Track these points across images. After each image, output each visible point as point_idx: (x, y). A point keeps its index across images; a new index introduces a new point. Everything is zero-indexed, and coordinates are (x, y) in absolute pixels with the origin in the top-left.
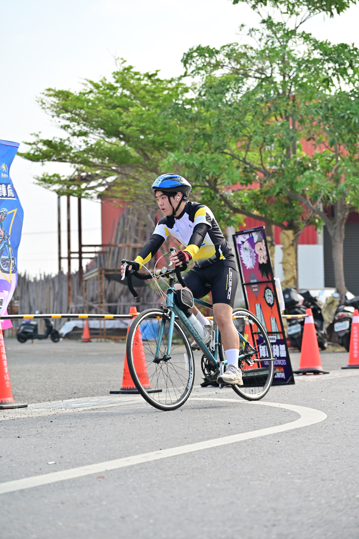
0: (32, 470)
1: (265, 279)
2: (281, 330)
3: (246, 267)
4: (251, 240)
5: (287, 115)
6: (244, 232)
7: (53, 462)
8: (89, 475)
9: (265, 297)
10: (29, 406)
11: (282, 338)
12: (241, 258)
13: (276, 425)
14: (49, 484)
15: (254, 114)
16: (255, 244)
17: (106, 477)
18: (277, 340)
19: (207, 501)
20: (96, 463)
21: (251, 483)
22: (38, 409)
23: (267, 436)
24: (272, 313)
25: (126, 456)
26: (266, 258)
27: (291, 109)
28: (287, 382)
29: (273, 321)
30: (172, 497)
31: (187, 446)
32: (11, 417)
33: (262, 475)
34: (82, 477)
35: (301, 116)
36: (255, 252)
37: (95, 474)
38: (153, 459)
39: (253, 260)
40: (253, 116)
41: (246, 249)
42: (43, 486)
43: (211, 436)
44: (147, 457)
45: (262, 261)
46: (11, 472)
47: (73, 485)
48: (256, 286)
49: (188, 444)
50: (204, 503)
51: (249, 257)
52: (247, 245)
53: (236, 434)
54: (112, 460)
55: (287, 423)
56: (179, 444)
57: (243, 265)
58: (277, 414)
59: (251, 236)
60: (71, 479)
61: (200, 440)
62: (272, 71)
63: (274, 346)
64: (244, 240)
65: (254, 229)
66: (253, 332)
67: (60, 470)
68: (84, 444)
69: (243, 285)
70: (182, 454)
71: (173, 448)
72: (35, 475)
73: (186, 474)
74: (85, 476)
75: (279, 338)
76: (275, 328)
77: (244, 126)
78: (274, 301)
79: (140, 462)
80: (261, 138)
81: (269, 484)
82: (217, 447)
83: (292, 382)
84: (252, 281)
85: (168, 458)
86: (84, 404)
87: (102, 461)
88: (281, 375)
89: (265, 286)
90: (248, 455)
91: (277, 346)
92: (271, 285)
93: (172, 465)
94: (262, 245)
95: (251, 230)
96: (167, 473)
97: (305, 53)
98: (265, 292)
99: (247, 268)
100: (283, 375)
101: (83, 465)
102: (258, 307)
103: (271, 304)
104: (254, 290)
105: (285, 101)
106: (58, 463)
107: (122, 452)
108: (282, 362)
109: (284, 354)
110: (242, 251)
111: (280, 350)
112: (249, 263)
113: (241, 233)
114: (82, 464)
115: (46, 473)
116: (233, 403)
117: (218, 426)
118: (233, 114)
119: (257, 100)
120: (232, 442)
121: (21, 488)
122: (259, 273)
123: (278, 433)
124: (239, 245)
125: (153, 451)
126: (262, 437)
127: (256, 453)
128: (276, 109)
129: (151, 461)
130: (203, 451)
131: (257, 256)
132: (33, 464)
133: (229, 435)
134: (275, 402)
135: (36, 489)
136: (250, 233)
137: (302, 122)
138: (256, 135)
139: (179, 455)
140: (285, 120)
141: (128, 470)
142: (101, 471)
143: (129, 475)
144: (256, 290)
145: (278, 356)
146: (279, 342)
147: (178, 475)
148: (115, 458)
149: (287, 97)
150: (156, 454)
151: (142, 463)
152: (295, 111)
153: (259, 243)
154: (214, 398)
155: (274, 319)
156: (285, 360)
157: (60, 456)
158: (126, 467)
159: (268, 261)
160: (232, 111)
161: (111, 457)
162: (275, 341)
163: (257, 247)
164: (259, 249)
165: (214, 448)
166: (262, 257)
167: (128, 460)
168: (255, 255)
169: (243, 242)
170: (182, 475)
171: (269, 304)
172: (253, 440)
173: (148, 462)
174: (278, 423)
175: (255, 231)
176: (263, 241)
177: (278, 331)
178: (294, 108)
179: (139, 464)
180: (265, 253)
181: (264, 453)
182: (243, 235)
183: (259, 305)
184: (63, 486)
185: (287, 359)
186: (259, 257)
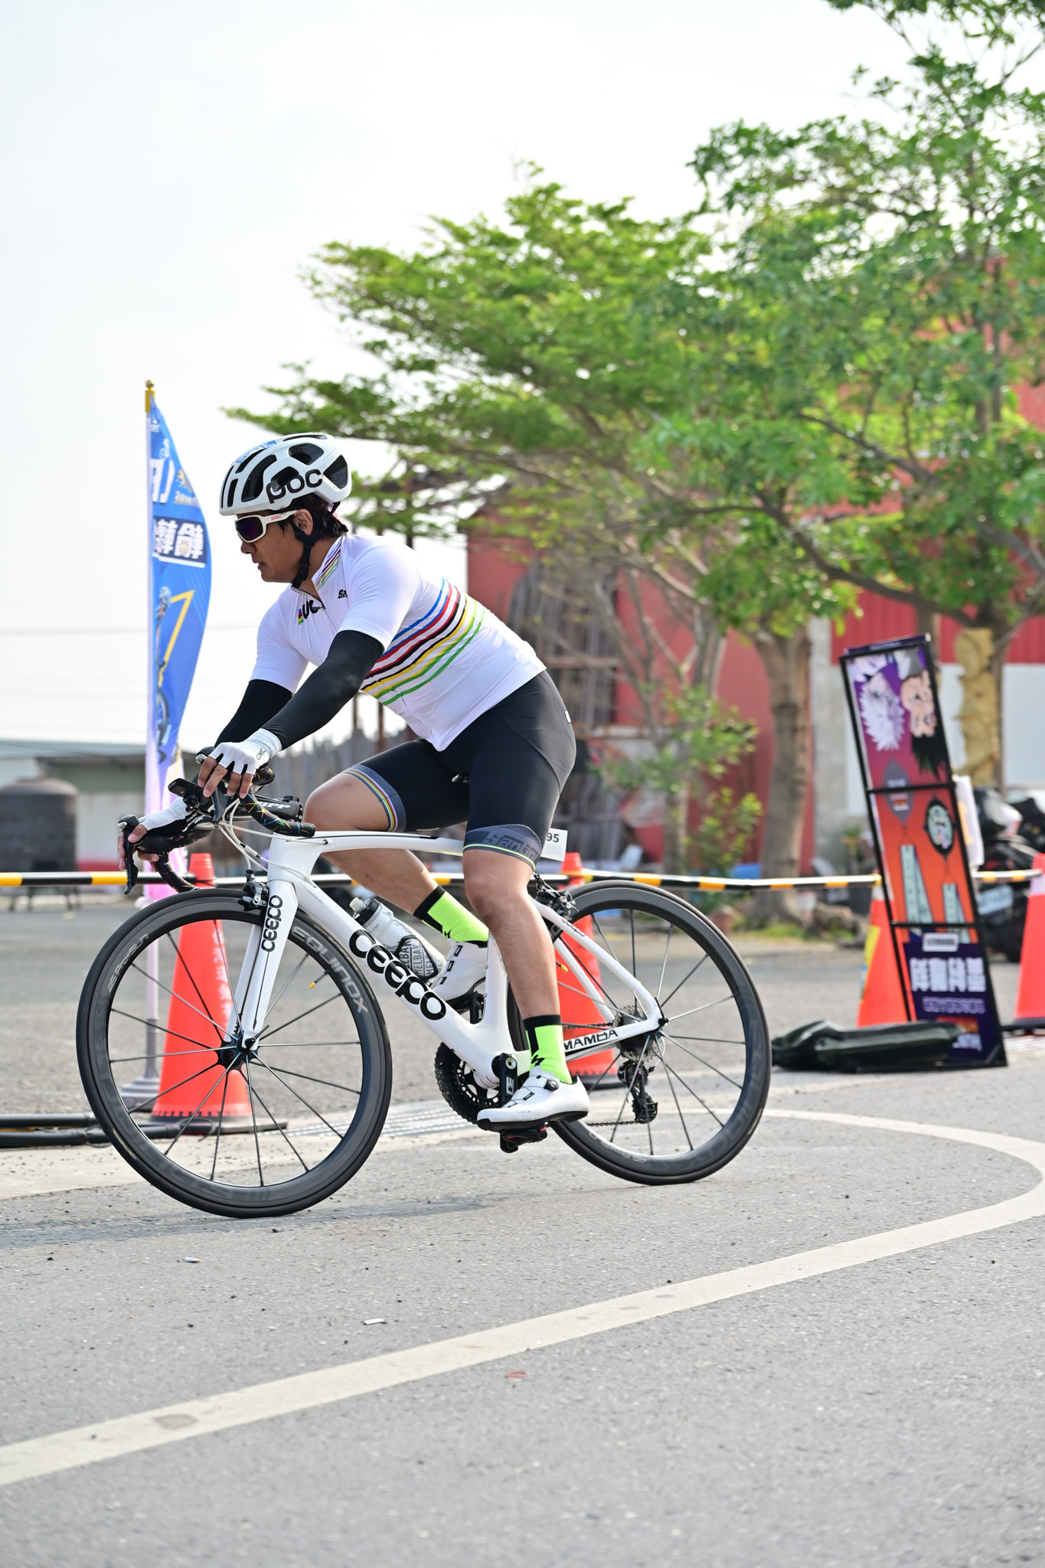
0: (323, 1343)
1: (929, 778)
2: (970, 919)
3: (875, 744)
4: (890, 672)
5: (980, 315)
6: (874, 648)
7: (382, 1320)
8: (481, 1364)
9: (926, 828)
10: (293, 1124)
11: (975, 940)
12: (863, 719)
13: (976, 1204)
14: (376, 1394)
15: (887, 312)
16: (901, 682)
17: (529, 1373)
18: (961, 946)
19: (821, 1465)
20: (498, 1325)
21: (936, 1402)
22: (316, 1134)
23: (957, 1241)
24: (947, 871)
25: (578, 1303)
26: (932, 722)
27: (989, 300)
28: (989, 1060)
29: (950, 894)
30: (721, 1447)
31: (741, 1270)
32: (245, 1160)
33: (965, 1377)
34: (463, 1370)
35: (1017, 318)
36: (901, 704)
37: (499, 1361)
38: (654, 1316)
39: (895, 726)
40: (887, 320)
41: (876, 696)
42: (359, 1398)
43: (804, 1238)
44: (635, 1308)
45: (922, 728)
46: (266, 1350)
47: (443, 1398)
48: (903, 796)
49: (743, 1262)
50: (815, 1473)
51: (885, 720)
52: (879, 684)
53: (870, 1232)
54: (540, 1314)
55: (1006, 1197)
56: (721, 1265)
57: (868, 738)
58: (976, 1169)
59: (891, 660)
60: (436, 1376)
61: (776, 1253)
62: (938, 195)
63: (952, 961)
64: (871, 671)
65: (902, 641)
66: (895, 921)
67: (401, 1348)
68: (454, 1259)
69: (867, 794)
70: (731, 1299)
71: (704, 1278)
72: (335, 1364)
73: (753, 1368)
74: (472, 1368)
75: (966, 937)
76: (954, 912)
77: (862, 347)
78: (953, 840)
79: (618, 1324)
80: (909, 378)
81: (989, 1409)
82: (824, 1275)
83: (1001, 1061)
84: (892, 784)
85: (692, 1310)
86: (440, 1121)
87: (515, 1320)
88: (968, 1039)
89: (927, 796)
90: (916, 1306)
91: (959, 962)
92: (943, 795)
93: (709, 1336)
94: (922, 685)
95: (893, 645)
96: (697, 1365)
97: (1029, 146)
98: (927, 815)
99: (880, 747)
100: (975, 1042)
101: (461, 1330)
102: (908, 854)
103: (946, 844)
104: (898, 808)
105: (973, 278)
106: (388, 1321)
107: (563, 1288)
108: (972, 1006)
109: (979, 985)
110: (865, 701)
111: (967, 974)
112: (885, 735)
113: (866, 652)
114: (460, 1327)
115: (364, 1358)
116: (848, 1128)
117: (818, 1205)
118: (830, 313)
119: (895, 276)
120: (865, 1260)
121: (300, 1406)
122: (912, 761)
123: (987, 1232)
124: (858, 685)
125: (651, 1287)
126: (944, 1246)
127: (936, 1301)
128: (951, 299)
129: (648, 1321)
130: (788, 1291)
131: (907, 715)
132: (324, 1321)
133: (853, 1236)
134: (962, 1126)
135: (340, 1409)
136: (887, 652)
137: (1018, 335)
138: (894, 370)
139: (722, 1301)
140: (973, 331)
141: (588, 1352)
142: (512, 1352)
143: (594, 1369)
144: (904, 807)
145: (962, 988)
146: (964, 952)
147: (730, 1371)
148: (546, 1309)
149: (977, 266)
150: (659, 1297)
151: (623, 1328)
152: (999, 305)
153: (913, 681)
154: (795, 1108)
155: (953, 887)
156: (979, 1002)
157: (395, 1298)
158: (582, 1339)
159: (939, 729)
160: (828, 306)
161: (535, 1305)
162: (953, 948)
163: (908, 691)
164: (912, 695)
165: (819, 1280)
166: (921, 717)
167: (585, 1318)
168: (901, 712)
169: (869, 678)
170: (740, 1371)
171: (939, 848)
172: (922, 1254)
173: (639, 1323)
174: (982, 1199)
175: (904, 646)
176: (926, 674)
177: (962, 920)
178: (996, 298)
179: (615, 1331)
180: (929, 708)
181: (959, 1301)
182: (870, 658)
183: (911, 848)
184: (414, 1399)
185: (988, 996)
186: (913, 717)
